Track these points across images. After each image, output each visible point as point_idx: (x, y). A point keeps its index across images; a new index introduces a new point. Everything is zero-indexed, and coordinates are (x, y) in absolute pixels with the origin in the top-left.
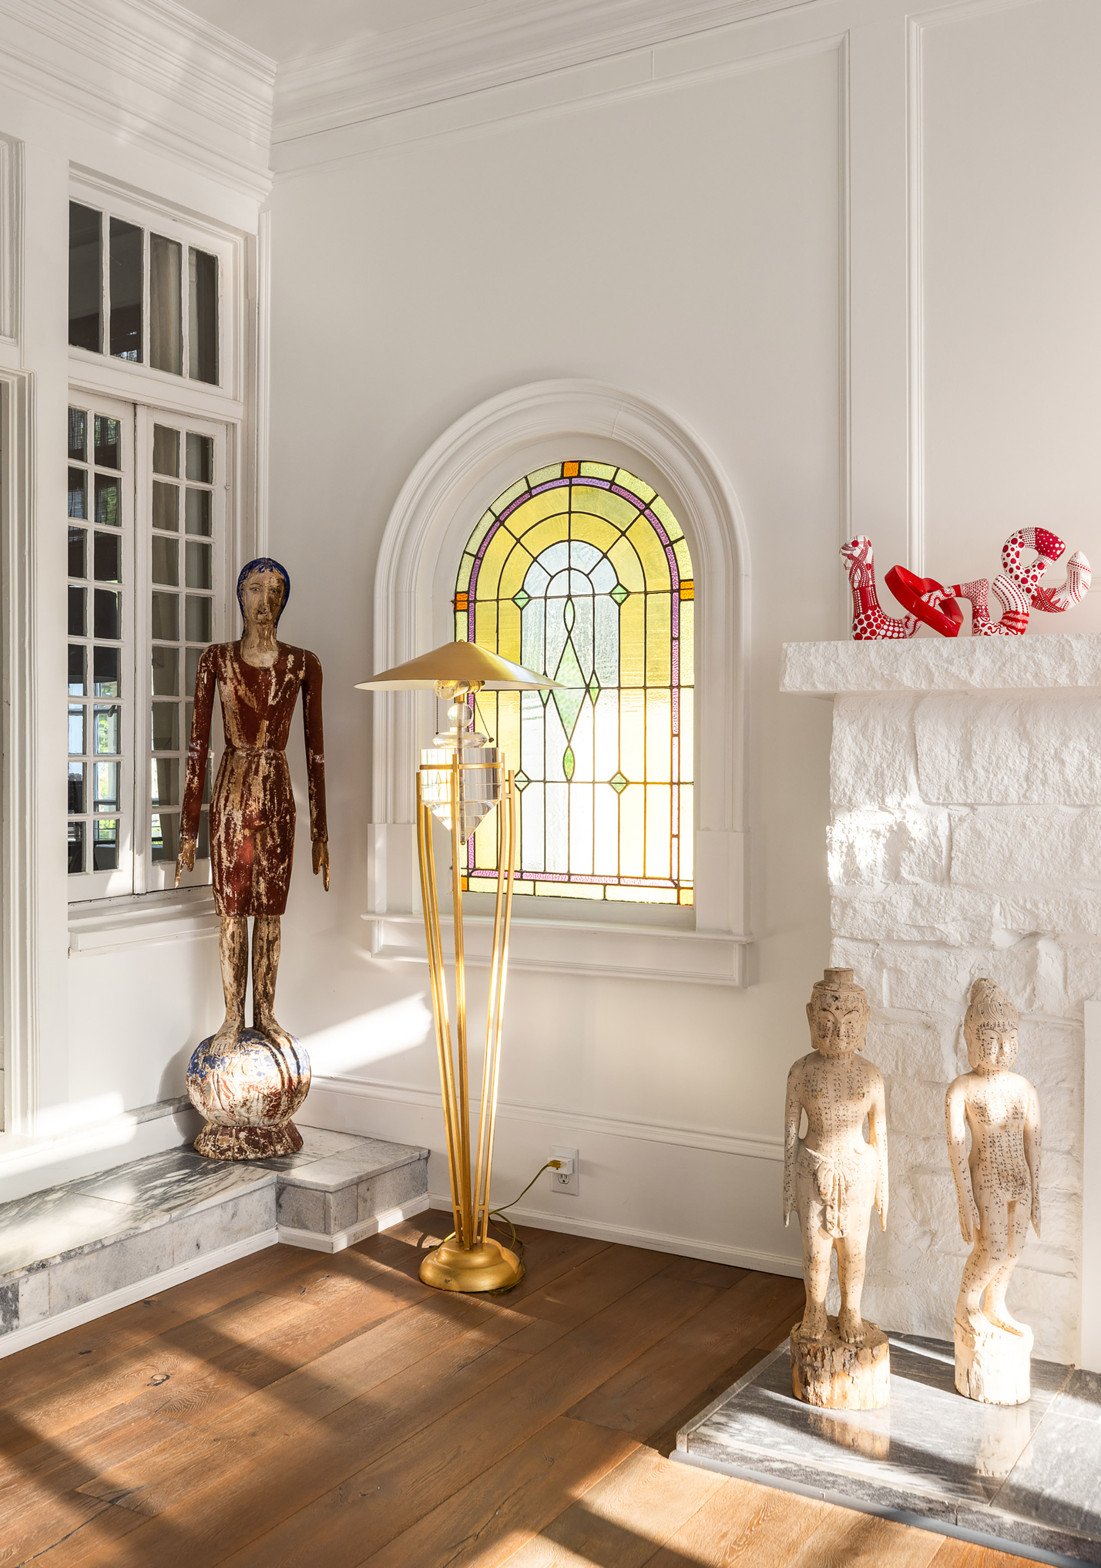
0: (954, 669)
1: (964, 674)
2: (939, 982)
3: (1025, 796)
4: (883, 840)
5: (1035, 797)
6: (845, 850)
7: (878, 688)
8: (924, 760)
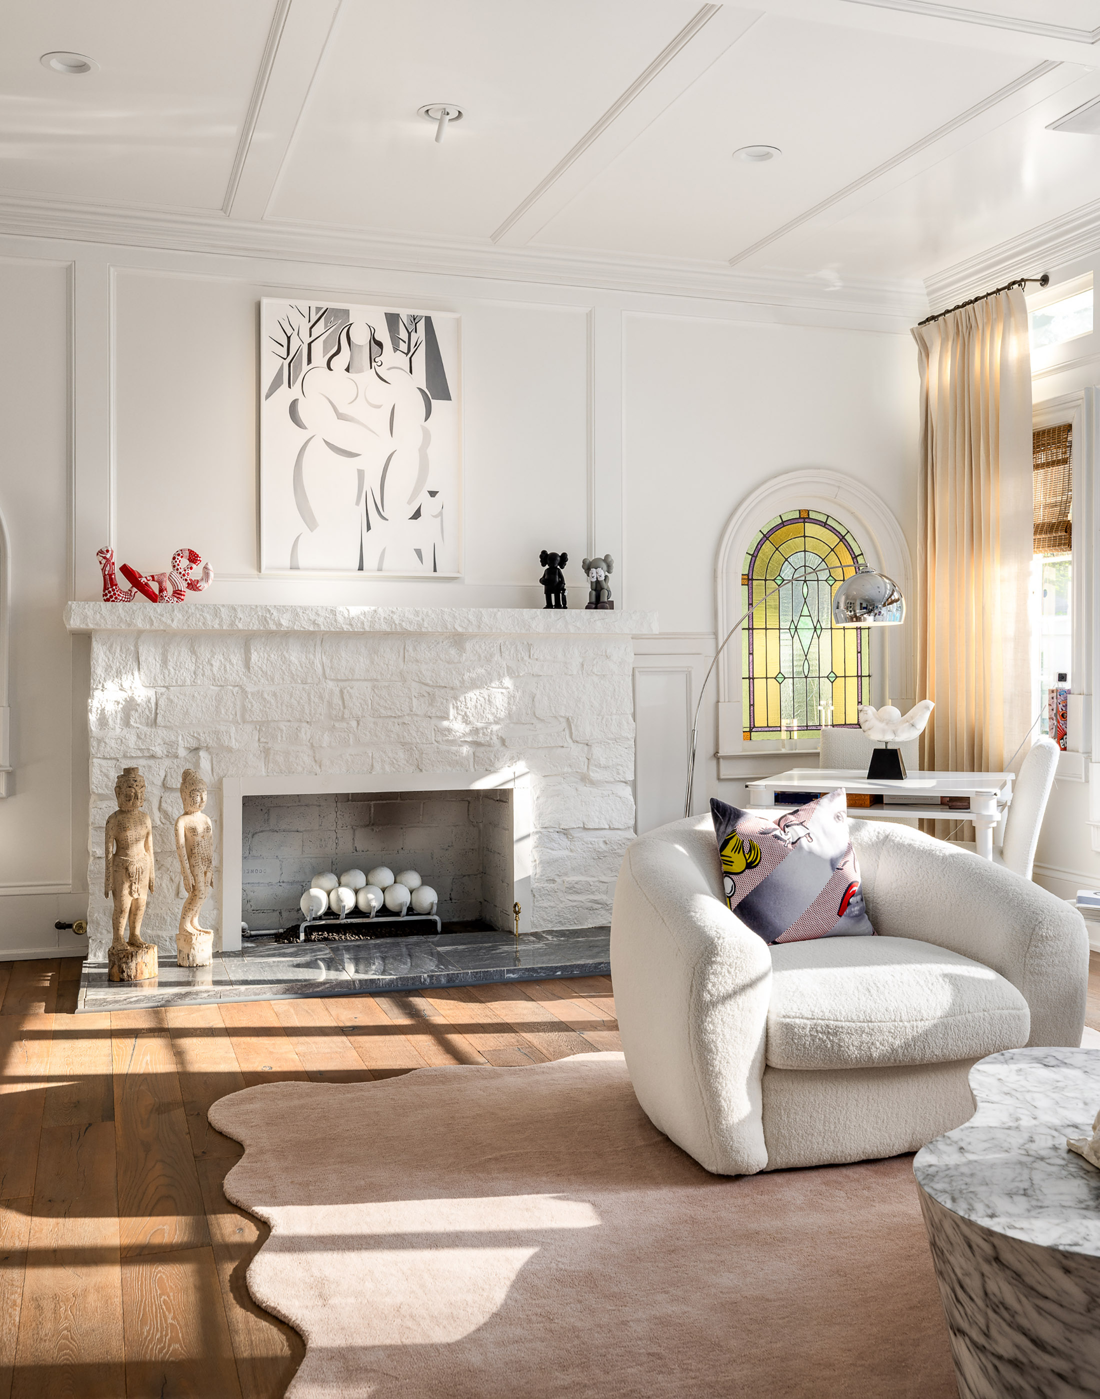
0: (164, 619)
1: (169, 622)
2: (151, 776)
3: (194, 682)
4: (121, 706)
5: (199, 682)
6: (99, 712)
7: (123, 627)
8: (143, 664)
